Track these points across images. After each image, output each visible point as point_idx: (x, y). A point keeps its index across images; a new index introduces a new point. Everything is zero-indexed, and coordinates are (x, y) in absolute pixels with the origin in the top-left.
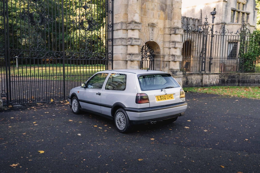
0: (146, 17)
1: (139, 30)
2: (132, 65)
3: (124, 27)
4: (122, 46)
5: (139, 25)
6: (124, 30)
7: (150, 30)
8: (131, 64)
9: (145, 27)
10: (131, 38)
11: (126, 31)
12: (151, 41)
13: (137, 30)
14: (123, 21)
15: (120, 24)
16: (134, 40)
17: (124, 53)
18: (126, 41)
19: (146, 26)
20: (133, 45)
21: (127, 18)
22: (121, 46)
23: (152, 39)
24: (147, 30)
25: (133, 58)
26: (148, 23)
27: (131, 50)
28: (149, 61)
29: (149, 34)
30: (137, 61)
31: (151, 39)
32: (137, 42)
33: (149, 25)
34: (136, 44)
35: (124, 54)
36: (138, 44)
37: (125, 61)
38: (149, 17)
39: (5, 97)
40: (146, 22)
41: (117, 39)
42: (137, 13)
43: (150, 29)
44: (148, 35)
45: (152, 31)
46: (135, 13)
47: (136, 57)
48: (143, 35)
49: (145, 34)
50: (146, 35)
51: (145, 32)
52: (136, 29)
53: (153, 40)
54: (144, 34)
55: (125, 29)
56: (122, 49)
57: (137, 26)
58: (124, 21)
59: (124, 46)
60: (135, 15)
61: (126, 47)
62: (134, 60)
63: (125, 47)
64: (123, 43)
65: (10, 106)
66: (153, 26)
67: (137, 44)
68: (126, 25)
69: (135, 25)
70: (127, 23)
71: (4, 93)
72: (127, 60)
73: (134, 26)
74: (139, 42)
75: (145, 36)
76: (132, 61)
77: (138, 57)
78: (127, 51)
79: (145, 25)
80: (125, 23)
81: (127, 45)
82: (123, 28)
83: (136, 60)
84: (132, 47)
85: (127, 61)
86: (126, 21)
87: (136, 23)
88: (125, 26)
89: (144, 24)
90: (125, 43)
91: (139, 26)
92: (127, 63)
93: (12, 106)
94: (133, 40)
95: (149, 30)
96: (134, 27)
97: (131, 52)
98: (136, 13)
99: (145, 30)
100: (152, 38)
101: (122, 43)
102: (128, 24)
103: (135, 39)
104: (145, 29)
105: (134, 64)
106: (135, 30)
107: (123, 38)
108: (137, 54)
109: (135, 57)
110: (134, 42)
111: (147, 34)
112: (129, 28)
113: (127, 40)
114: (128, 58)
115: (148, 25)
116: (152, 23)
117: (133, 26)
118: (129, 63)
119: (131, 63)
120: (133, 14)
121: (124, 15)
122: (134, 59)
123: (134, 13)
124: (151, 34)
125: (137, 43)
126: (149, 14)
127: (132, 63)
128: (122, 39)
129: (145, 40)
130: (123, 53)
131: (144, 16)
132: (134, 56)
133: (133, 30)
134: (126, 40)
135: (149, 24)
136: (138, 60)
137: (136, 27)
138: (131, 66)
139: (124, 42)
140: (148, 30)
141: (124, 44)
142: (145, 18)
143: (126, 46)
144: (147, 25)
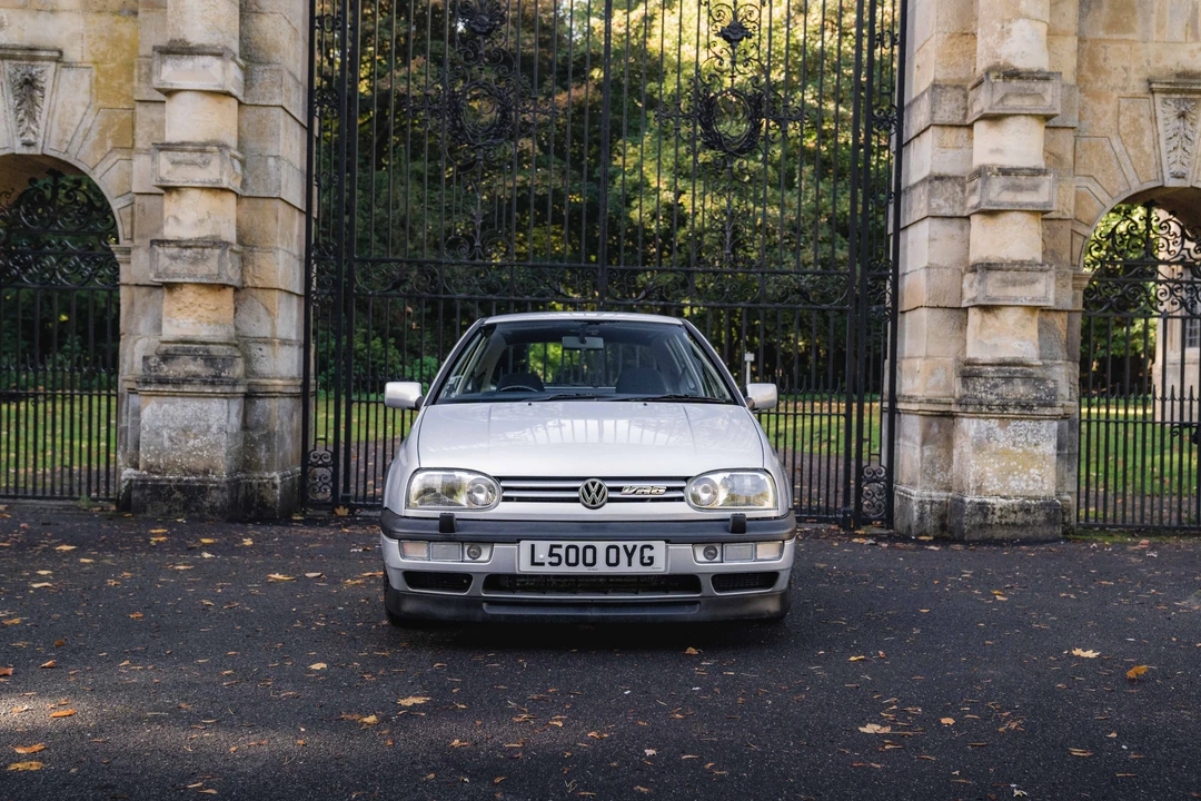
0: (1124, 37)
1: (1047, 118)
2: (986, 333)
3: (947, 111)
4: (936, 221)
5: (1038, 86)
6: (948, 130)
7: (1159, 114)
8: (982, 326)
9: (1124, 103)
10: (981, 173)
11: (964, 132)
12: (1172, 183)
13: (1023, 119)
14: (939, 77)
15: (926, 95)
16: (997, 183)
17: (946, 265)
18: (963, 191)
19: (1130, 91)
20: (991, 213)
21: (972, 55)
22: (927, 222)
23: (1176, 176)
24: (1135, 121)
25: (993, 289)
26: (1143, 75)
27: (988, 241)
28: (1183, 319)
29: (1156, 144)
30: (1021, 310)
31: (1167, 176)
32: (1019, 189)
33: (1154, 86)
34: (1012, 204)
35: (949, 272)
36: (1027, 204)
37: (955, 312)
38: (1155, 37)
39: (325, 465)
40: (1125, 69)
41: (915, 186)
42: (1027, 17)
43: (1159, 108)
44: (1143, 152)
45: (1178, 123)
46: (1010, 21)
47: (1014, 283)
48: (1108, 149)
49: (1118, 147)
50: (1131, 151)
51: (1123, 131)
52: (1015, 115)
53: (1189, 176)
54: (1116, 143)
55: (957, 120)
56: (931, 240)
57: (1021, 94)
58: (952, 76)
59: (947, 221)
60: (1009, 32)
61: (962, 228)
62: (995, 299)
63: (953, 228)
64: (941, 202)
65: (342, 508)
66: (1191, 92)
67: (1017, 204)
68: (966, 97)
69: (1002, 87)
70: (969, 87)
71: (324, 452)
72: (964, 304)
73: (997, 98)
74: (1035, 188)
75: (1124, 159)
76: (986, 309)
77: (1033, 282)
78: (968, 254)
79: (1124, 89)
80: (956, 87)
81: (968, 218)
82: (943, 116)
83: (1016, 299)
84: (989, 222)
85: (966, 309)
86: (963, 76)
87: (1012, 74)
88: (954, 105)
89: (1116, 80)
90: (952, 207)
91: (1039, 96)
92: (963, 325)
93: (347, 510)
94: (988, 178)
95: (1154, 119)
96: (1002, 100)
97: (984, 255)
98: (1019, 15)
99: (1124, 121)
100: (1176, 168)
101: (934, 205)
102: (972, 88)
103: (1005, 172)
104: (1118, 113)
105: (997, 324)
106: (1010, 121)
107: (940, 178)
108: (1021, 266)
109: (1005, 283)
110: (997, 193)
111: (1138, 145)
112: (975, 111)
113: (967, 185)
114: (971, 290)
115: (1146, 84)
116: (1180, 70)
117: (988, 96)
118: (974, 317)
119: (983, 321)
120: (999, 26)
121: (952, 41)
122: (995, 294)
123: (1003, 21)
124: (1174, 142)
125: (1025, 198)
126: (1154, 16)
127: (990, 319)
128: (930, 182)
129: (1120, 179)
130: (935, 261)
131: (1115, 37)
132: (996, 276)
133: (994, 119)
134: (958, 189)
135: (1150, 82)
136: (1033, 299)
137: (1013, 103)
138: (980, 341)
139: (946, 200)
140: (1144, 122)
141: (947, 211)
142: (1124, 47)
143: (965, 222)
144: (1138, 87)
